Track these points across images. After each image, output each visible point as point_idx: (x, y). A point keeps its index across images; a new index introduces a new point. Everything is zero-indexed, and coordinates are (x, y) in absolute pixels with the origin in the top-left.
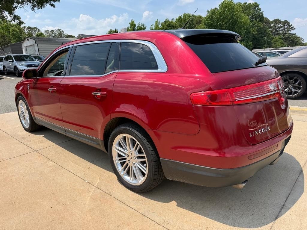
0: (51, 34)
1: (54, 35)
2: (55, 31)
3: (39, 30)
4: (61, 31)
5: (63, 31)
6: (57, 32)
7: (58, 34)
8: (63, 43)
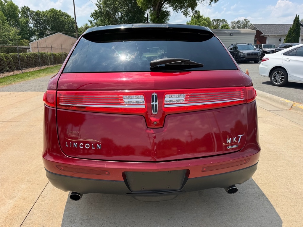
0: (236, 25)
1: (239, 26)
2: (241, 21)
3: (226, 22)
4: (247, 21)
5: (249, 21)
6: (243, 22)
7: (244, 24)
8: (230, 34)
